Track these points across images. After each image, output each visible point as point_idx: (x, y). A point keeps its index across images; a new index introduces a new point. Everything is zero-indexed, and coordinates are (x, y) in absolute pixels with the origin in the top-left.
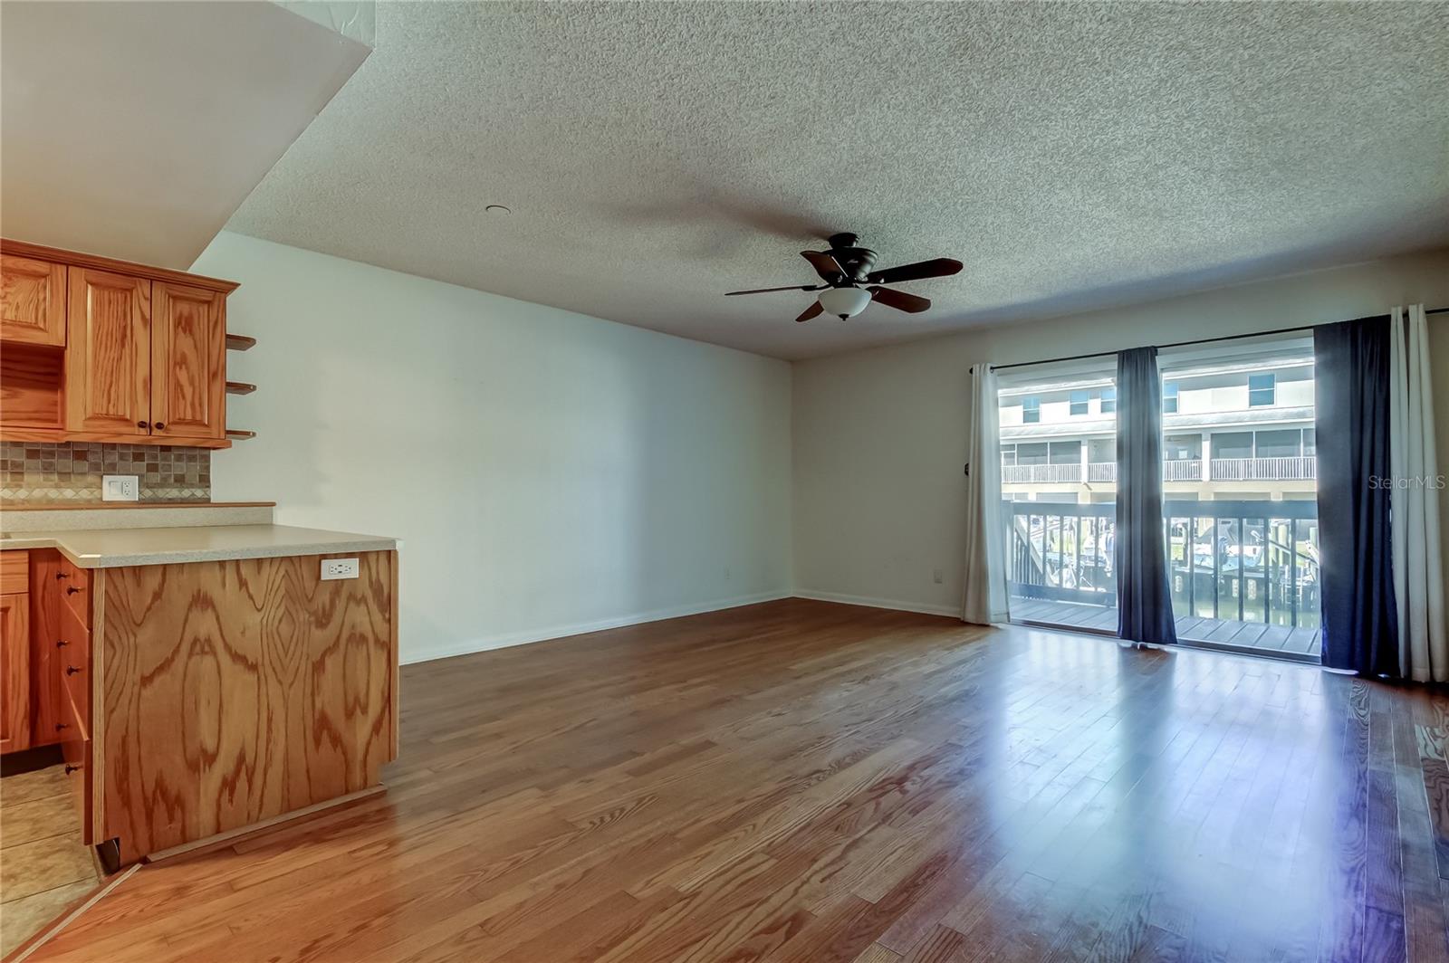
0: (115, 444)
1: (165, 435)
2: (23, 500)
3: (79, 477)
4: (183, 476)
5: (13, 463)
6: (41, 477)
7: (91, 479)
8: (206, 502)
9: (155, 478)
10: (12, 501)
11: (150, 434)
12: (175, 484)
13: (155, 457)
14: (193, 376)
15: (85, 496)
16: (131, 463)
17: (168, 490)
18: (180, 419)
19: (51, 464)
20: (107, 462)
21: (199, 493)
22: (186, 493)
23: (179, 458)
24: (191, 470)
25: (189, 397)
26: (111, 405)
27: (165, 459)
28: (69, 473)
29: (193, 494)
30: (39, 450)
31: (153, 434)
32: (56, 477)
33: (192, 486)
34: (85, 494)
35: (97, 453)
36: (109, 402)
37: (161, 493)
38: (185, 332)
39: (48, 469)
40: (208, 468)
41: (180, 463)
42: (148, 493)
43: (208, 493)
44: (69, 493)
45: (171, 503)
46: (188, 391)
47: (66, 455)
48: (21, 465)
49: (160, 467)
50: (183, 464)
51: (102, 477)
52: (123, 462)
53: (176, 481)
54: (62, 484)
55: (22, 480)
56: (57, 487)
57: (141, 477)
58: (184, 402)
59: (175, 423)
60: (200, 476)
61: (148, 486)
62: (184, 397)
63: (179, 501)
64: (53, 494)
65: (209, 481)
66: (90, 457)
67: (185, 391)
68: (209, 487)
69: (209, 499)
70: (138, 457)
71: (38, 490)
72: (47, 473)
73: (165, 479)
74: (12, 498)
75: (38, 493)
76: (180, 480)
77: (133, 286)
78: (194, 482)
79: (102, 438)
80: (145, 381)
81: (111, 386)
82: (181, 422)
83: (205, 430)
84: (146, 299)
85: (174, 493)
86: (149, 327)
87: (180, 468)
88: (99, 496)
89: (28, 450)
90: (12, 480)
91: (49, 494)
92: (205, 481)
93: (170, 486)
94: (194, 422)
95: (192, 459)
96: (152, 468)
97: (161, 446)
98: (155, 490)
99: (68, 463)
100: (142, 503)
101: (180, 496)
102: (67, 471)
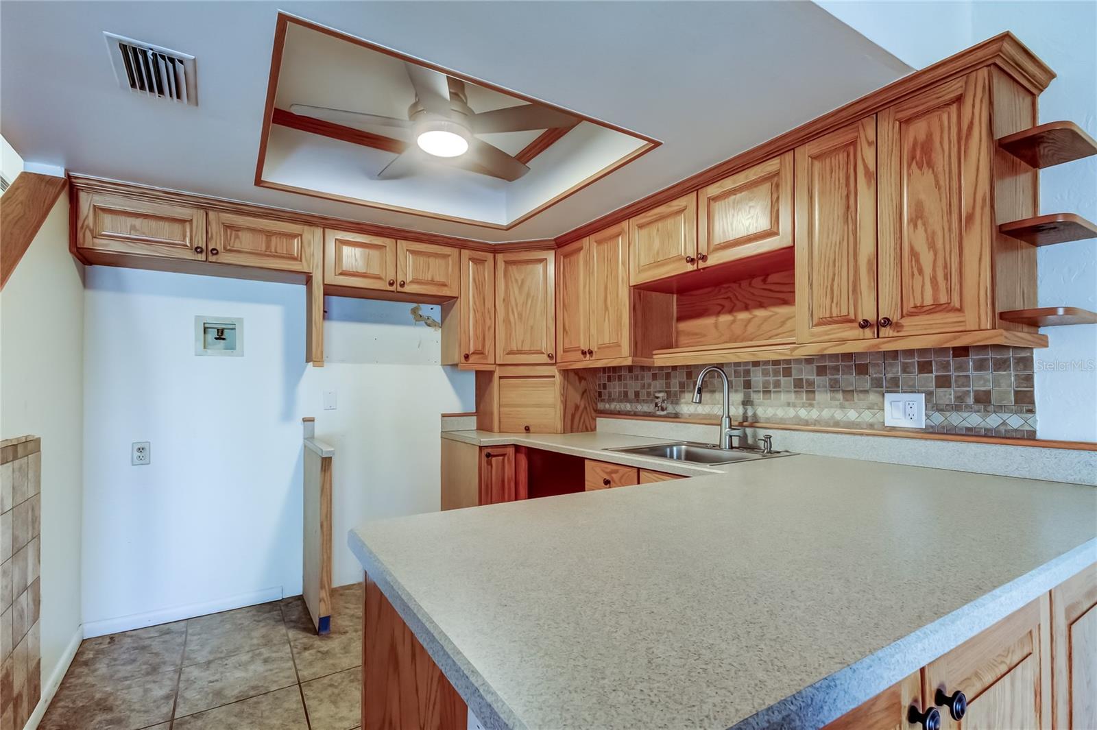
0: (897, 351)
1: (896, 334)
2: (816, 420)
3: (862, 396)
4: (988, 393)
5: (807, 381)
6: (829, 395)
7: (873, 397)
8: (1028, 438)
9: (947, 396)
10: (807, 421)
11: (878, 337)
12: (976, 407)
13: (946, 366)
14: (934, 233)
15: (867, 420)
16: (917, 378)
17: (965, 415)
18: (916, 307)
19: (837, 381)
20: (889, 375)
21: (1015, 422)
22: (993, 421)
23: (980, 366)
24: (1004, 384)
25: (928, 270)
26: (834, 305)
27: (960, 368)
28: (853, 391)
29: (1004, 423)
30: (826, 366)
31: (881, 335)
32: (840, 396)
33: (1001, 408)
34: (867, 416)
35: (878, 365)
36: (832, 302)
37: (956, 419)
38: (920, 168)
39: (834, 387)
40: (1029, 379)
41: (982, 373)
42: (938, 418)
43: (1030, 421)
44: (852, 415)
45: (971, 434)
46: (926, 259)
47: (847, 370)
48: (811, 383)
49: (953, 381)
50: (989, 375)
51: (883, 395)
52: (905, 375)
53: (977, 401)
54: (846, 403)
55: (814, 400)
56: (842, 407)
57: (929, 394)
58: (920, 278)
59: (911, 314)
60: (1016, 393)
61: (939, 409)
62: (921, 271)
63: (983, 432)
64: (839, 415)
65: (1033, 403)
66: (871, 370)
67: (922, 260)
68: (1032, 411)
69: (1034, 432)
70: (925, 367)
71: (826, 409)
72: (834, 391)
73: (960, 398)
74: (806, 418)
75: (826, 414)
76: (983, 399)
77: (856, 134)
78: (1004, 403)
79: (826, 349)
80: (869, 261)
81: (833, 280)
82: (919, 310)
83: (952, 317)
84: (870, 144)
85: (974, 419)
86: (873, 182)
87: (983, 380)
88: (882, 421)
89: (817, 366)
90: (807, 399)
91: (836, 415)
92: (1025, 400)
93: (969, 408)
94: (937, 308)
95: (1001, 365)
96: (943, 382)
97: (954, 349)
98: (948, 414)
99: (852, 379)
100: (931, 432)
101: (983, 425)
102: (851, 388)
